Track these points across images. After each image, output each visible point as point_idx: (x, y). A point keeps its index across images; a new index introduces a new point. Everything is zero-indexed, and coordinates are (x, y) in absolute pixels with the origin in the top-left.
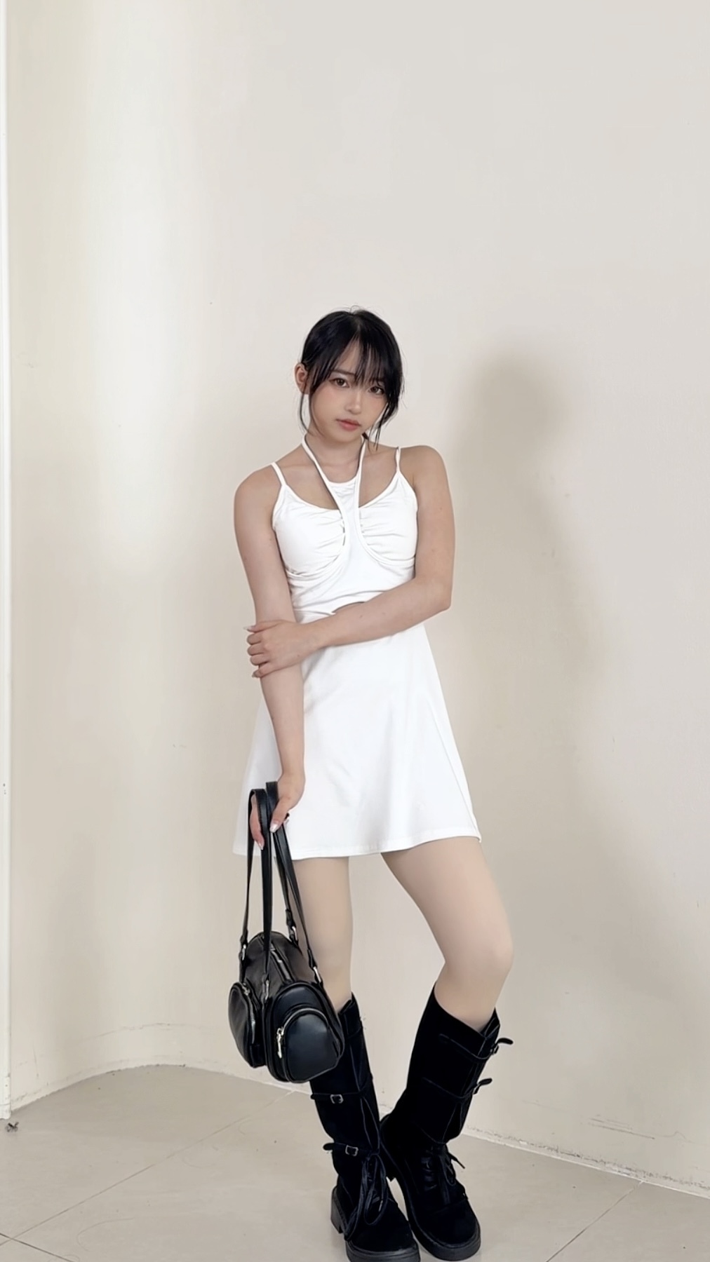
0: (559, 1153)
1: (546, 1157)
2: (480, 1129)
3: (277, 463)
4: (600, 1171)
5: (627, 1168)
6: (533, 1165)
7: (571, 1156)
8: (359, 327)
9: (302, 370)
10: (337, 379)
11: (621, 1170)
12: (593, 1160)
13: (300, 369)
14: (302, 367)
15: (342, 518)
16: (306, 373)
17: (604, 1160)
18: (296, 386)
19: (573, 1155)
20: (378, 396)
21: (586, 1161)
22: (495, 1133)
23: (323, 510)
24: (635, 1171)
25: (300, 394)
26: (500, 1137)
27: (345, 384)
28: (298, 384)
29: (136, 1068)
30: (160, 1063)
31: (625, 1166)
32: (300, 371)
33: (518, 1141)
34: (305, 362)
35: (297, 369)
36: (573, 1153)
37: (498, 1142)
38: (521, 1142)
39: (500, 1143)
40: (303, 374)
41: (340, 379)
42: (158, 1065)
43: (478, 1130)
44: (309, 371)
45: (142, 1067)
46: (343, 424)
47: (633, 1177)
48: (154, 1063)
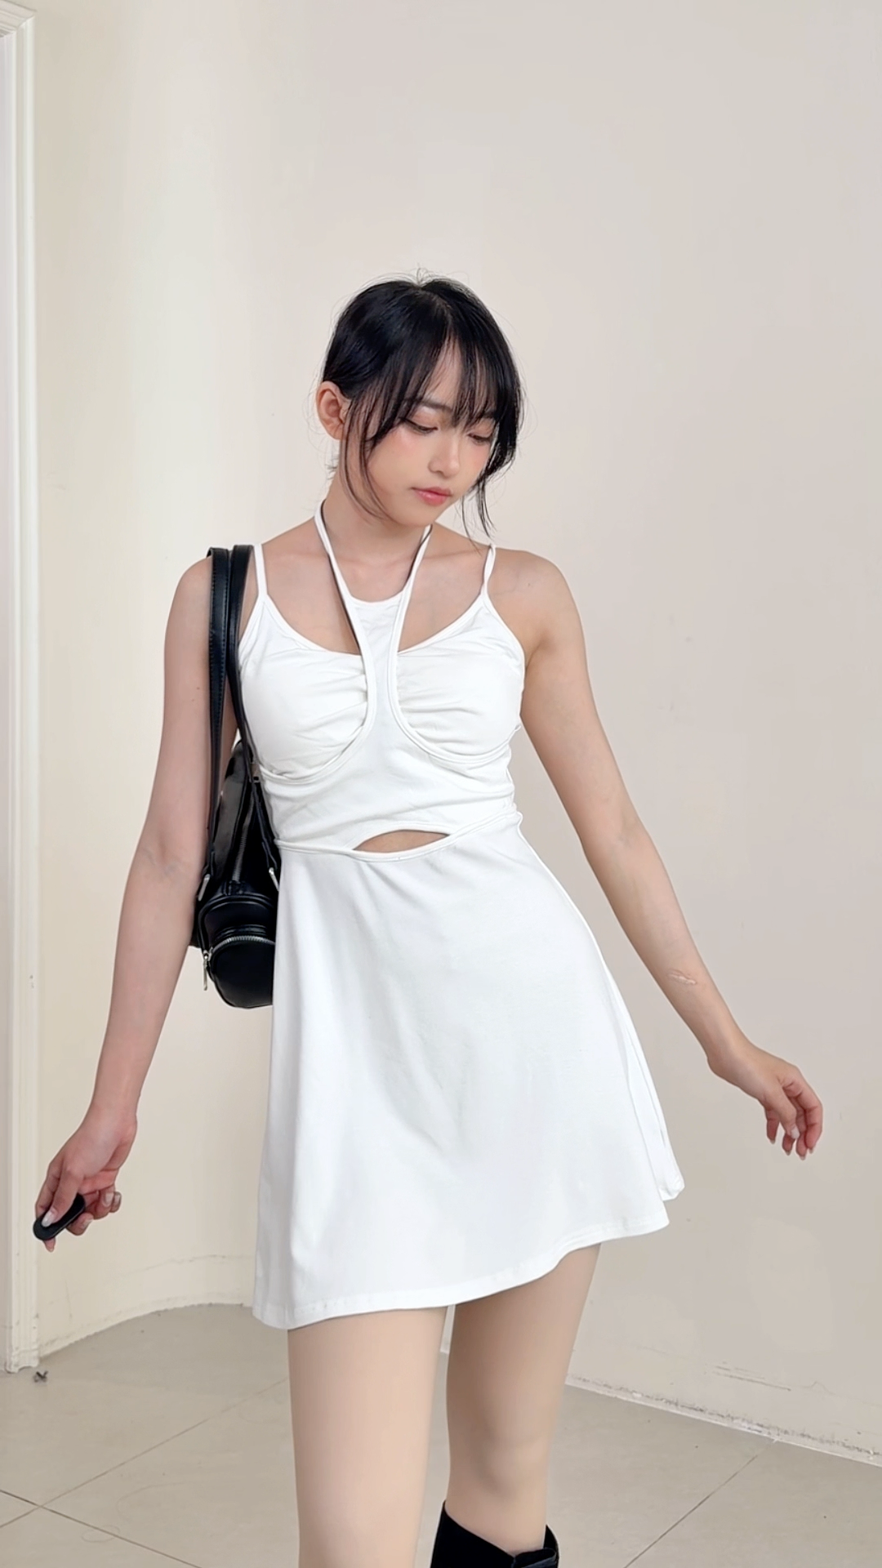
0: (679, 1407)
1: (662, 1411)
2: (587, 1378)
3: (260, 543)
4: (726, 1428)
5: (758, 1425)
6: (649, 1421)
7: (692, 1411)
9: (335, 394)
11: (750, 1426)
12: (719, 1415)
13: (326, 395)
15: (363, 671)
17: (732, 1415)
19: (696, 1410)
21: (711, 1416)
22: (604, 1383)
24: (768, 1428)
26: (610, 1388)
29: (186, 1307)
30: (213, 1302)
31: (755, 1422)
32: (326, 397)
33: (631, 1393)
35: (319, 395)
36: (695, 1407)
37: (607, 1394)
38: (634, 1394)
39: (610, 1395)
40: (333, 402)
42: (211, 1305)
43: (584, 1380)
45: (193, 1306)
47: (765, 1435)
48: (206, 1301)
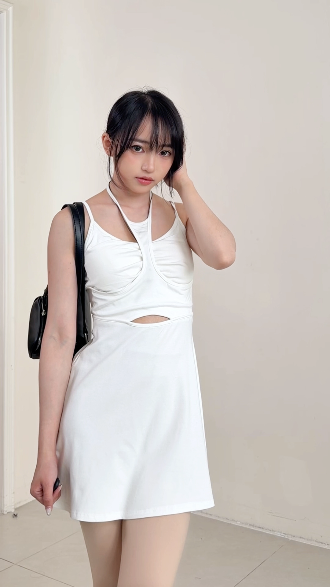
0: (254, 527)
1: (248, 528)
3: (86, 201)
4: (272, 535)
5: (284, 534)
6: (243, 532)
8: (150, 105)
9: (107, 137)
10: (134, 146)
11: (281, 534)
12: (269, 530)
13: (105, 137)
14: (108, 136)
15: (140, 249)
16: (111, 141)
17: (274, 530)
18: (103, 149)
19: (260, 528)
20: (167, 158)
21: (266, 530)
23: (124, 242)
24: (287, 535)
25: (107, 157)
27: (141, 150)
28: (106, 149)
32: (105, 138)
33: (236, 522)
34: (110, 132)
35: (104, 137)
39: (228, 522)
40: (108, 141)
41: (137, 146)
44: (113, 139)
46: (141, 180)
